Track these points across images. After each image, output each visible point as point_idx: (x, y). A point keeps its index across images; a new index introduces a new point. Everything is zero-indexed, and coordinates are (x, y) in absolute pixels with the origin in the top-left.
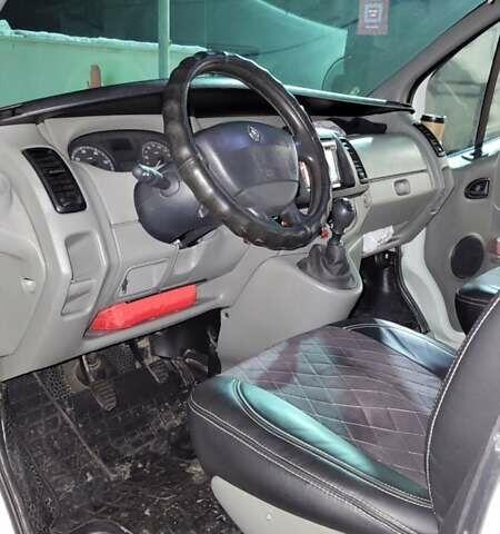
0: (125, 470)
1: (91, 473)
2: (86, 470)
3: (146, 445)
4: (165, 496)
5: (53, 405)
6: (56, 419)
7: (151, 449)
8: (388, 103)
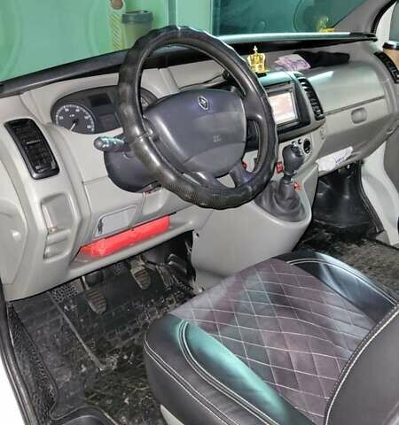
0: (113, 360)
1: (86, 366)
2: (81, 362)
3: (132, 338)
4: (142, 387)
5: (56, 309)
6: (58, 321)
7: (136, 342)
8: (352, 35)
